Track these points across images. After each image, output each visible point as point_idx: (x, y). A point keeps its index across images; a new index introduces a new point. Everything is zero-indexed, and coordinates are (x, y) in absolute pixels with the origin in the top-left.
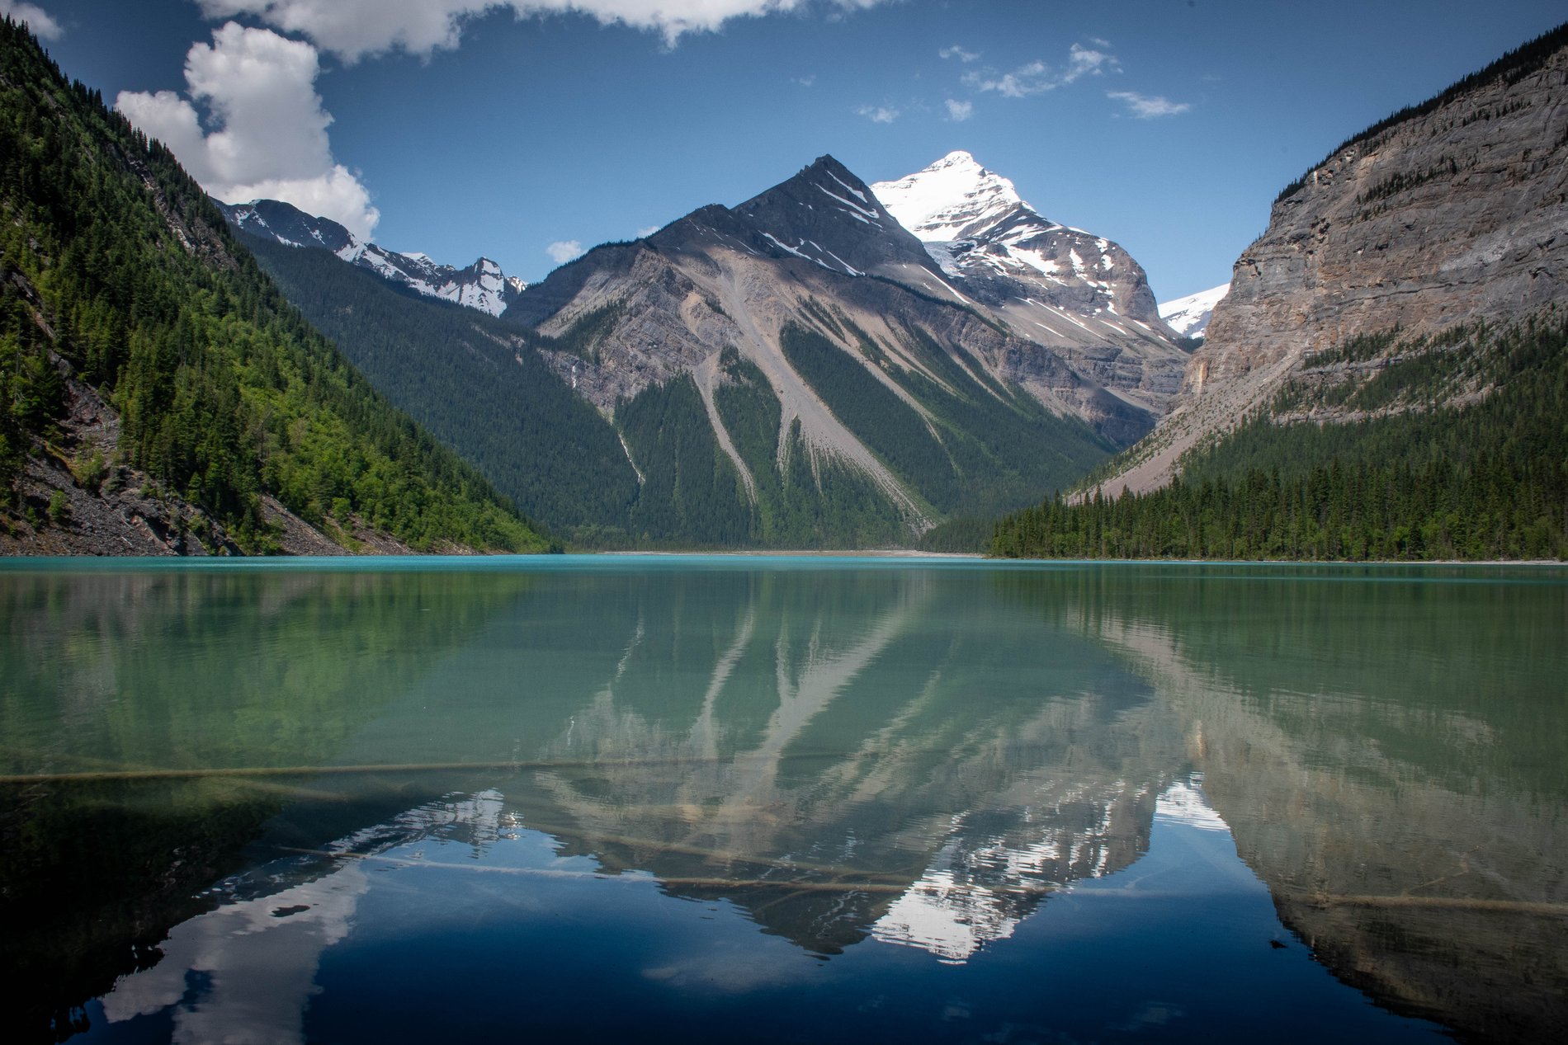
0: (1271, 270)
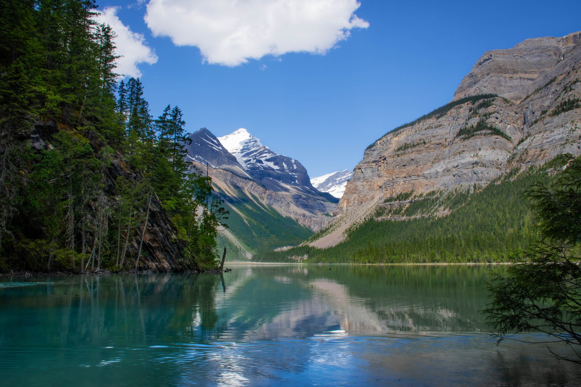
0: (367, 171)
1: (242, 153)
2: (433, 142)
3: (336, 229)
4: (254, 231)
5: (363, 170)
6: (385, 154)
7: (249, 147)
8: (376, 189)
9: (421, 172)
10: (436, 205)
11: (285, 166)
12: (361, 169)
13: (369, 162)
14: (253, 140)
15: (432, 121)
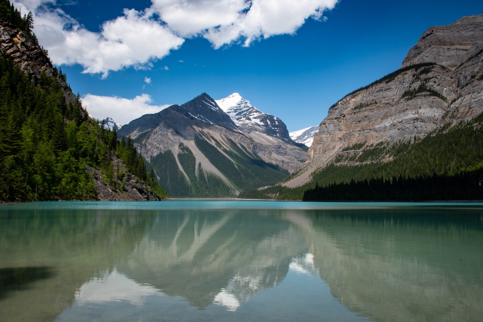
0: (330, 126)
1: (235, 112)
2: (383, 102)
3: (304, 173)
4: (242, 174)
5: (327, 125)
6: (345, 112)
7: (241, 107)
8: (337, 141)
9: (372, 126)
10: (384, 153)
11: (269, 122)
12: (325, 124)
13: (332, 119)
14: (244, 102)
15: (383, 85)
